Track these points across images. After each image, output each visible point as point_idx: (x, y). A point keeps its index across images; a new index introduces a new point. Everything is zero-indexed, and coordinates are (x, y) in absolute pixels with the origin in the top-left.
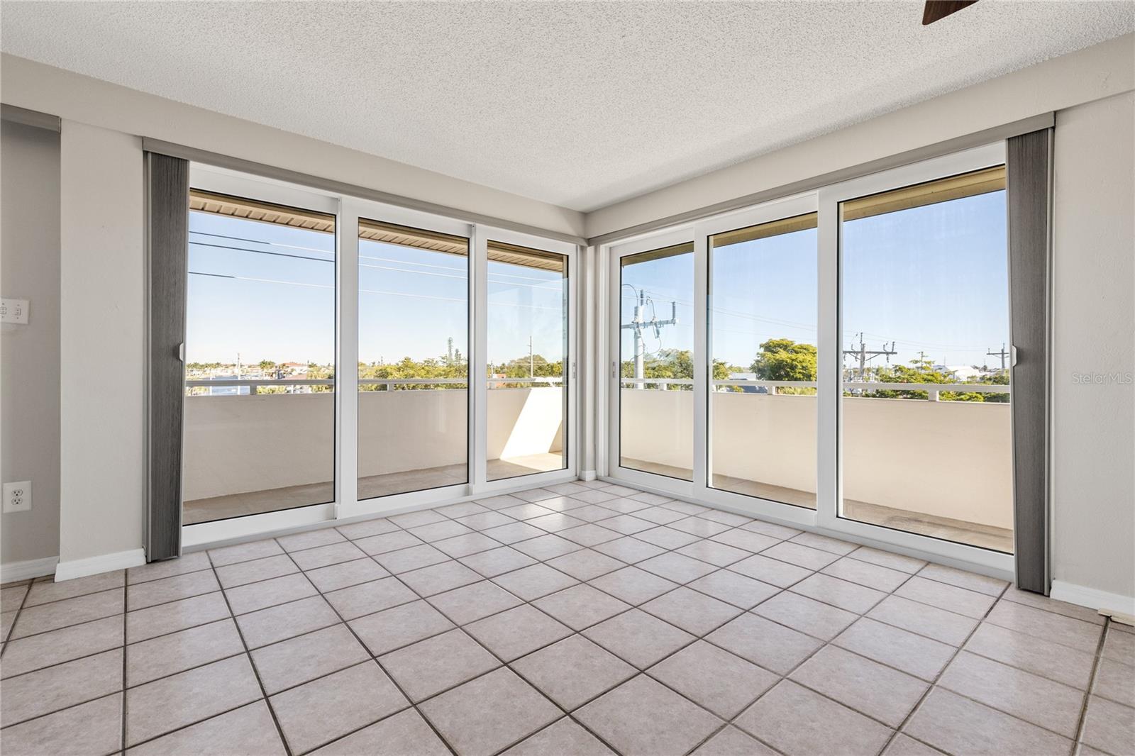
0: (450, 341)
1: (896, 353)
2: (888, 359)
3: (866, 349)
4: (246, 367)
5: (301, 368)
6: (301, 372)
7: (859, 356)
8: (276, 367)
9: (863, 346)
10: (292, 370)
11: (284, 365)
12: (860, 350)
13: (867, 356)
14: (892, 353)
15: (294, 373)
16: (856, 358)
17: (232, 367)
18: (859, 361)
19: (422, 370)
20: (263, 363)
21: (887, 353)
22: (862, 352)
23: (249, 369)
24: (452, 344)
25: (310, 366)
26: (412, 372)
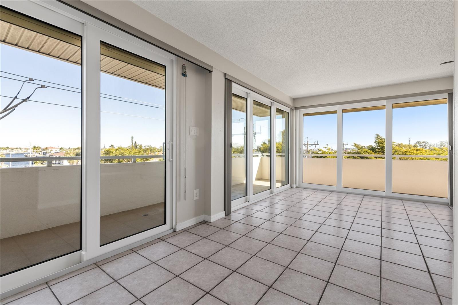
0: (132, 138)
1: (318, 145)
2: (316, 147)
3: (309, 143)
4: (24, 149)
5: (56, 150)
6: (56, 152)
7: (306, 145)
8: (42, 149)
9: (308, 142)
10: (51, 151)
11: (46, 148)
12: (306, 143)
13: (309, 146)
14: (317, 145)
15: (52, 152)
16: (305, 146)
17: (16, 149)
18: (306, 147)
19: (127, 151)
20: (35, 147)
21: (316, 145)
22: (307, 144)
23: (25, 150)
24: (133, 139)
25: (61, 149)
26: (123, 151)
